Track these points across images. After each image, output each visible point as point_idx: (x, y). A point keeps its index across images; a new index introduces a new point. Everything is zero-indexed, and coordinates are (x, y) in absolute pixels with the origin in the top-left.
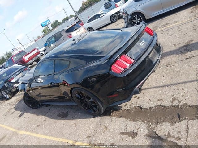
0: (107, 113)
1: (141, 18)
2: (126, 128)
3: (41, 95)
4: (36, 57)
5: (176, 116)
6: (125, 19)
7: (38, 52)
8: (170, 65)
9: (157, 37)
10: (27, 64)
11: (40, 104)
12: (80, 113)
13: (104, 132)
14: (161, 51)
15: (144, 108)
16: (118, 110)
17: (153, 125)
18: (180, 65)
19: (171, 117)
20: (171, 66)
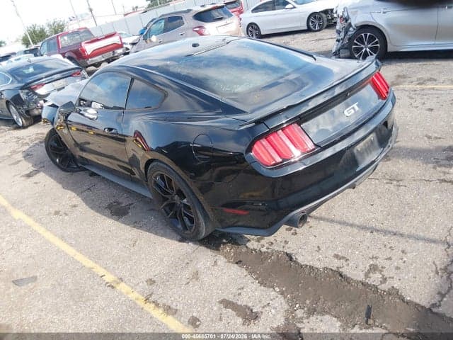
0: (212, 241)
1: (377, 43)
2: (240, 294)
3: (88, 146)
4: (111, 52)
5: (363, 310)
6: (339, 32)
7: (120, 43)
8: (398, 181)
9: (393, 105)
10: (88, 62)
11: (80, 165)
12: (155, 217)
13: (188, 283)
14: (389, 144)
15: (298, 264)
16: (238, 244)
17: (303, 311)
18: (421, 191)
19: (349, 307)
20: (400, 186)
